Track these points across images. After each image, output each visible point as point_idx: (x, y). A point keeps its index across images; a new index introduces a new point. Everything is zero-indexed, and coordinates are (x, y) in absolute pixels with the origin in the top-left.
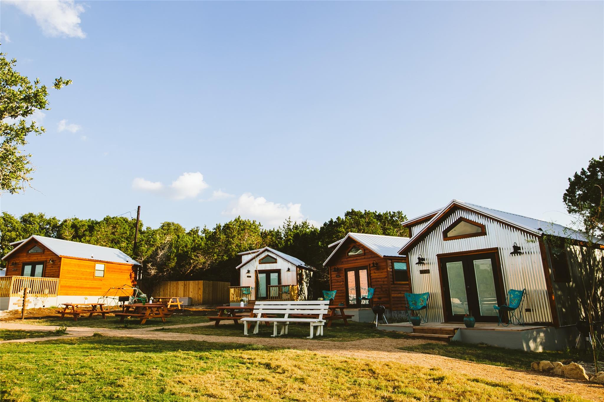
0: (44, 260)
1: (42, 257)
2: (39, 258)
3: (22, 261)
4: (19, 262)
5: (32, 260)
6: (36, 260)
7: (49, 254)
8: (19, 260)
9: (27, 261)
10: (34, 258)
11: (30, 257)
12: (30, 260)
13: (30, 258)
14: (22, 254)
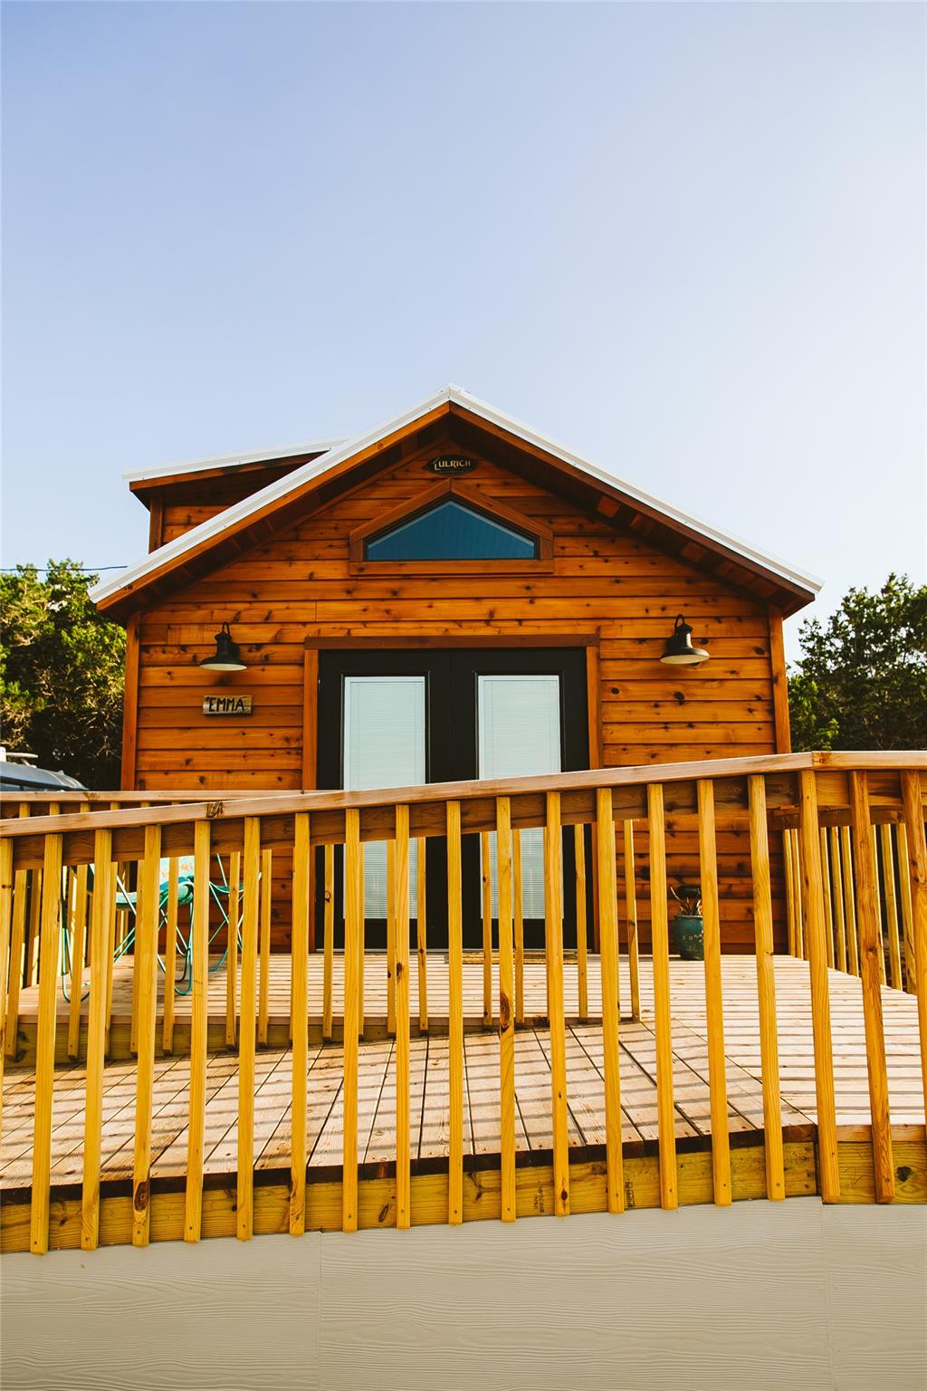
0: (566, 629)
1: (532, 600)
2: (507, 609)
3: (310, 631)
4: (276, 641)
5: (431, 630)
6: (466, 631)
7: (618, 580)
8: (267, 620)
9: (360, 632)
10: (445, 609)
11: (395, 596)
12: (407, 629)
13: (396, 606)
14: (300, 570)
